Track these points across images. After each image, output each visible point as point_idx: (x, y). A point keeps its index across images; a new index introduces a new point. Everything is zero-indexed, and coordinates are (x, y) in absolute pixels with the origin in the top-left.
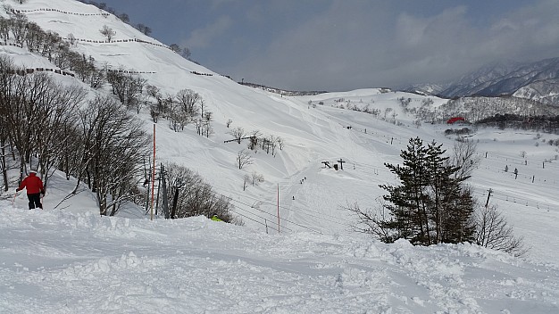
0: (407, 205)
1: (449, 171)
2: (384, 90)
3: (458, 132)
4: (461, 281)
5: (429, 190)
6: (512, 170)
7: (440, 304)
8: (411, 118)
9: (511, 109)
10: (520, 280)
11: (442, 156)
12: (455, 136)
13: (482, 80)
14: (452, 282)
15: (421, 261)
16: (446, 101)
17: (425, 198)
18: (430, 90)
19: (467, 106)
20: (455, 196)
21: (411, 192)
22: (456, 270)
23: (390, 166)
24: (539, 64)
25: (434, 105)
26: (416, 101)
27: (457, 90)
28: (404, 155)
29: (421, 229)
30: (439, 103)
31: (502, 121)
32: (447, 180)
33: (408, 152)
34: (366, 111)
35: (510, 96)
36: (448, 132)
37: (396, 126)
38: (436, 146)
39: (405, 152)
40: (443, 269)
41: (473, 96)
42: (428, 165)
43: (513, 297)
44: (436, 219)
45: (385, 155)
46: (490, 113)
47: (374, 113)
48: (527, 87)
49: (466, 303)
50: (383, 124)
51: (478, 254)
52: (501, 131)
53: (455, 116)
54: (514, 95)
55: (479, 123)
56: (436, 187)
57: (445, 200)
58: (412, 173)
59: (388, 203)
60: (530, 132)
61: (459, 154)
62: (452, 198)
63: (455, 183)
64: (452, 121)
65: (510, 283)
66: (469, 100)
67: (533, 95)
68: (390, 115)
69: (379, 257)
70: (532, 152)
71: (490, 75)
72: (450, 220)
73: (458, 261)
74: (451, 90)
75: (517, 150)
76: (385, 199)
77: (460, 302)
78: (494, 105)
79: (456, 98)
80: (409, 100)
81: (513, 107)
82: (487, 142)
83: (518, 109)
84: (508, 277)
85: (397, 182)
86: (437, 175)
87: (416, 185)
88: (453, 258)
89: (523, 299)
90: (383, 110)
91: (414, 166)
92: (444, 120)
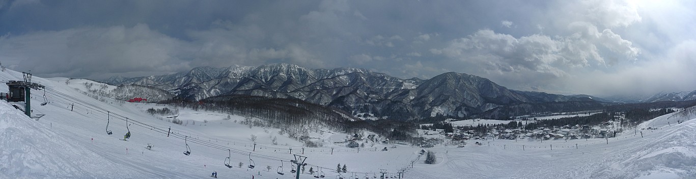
16: (115, 87)
25: (108, 89)
30: (111, 88)
60: (216, 113)
79: (122, 86)
80: (91, 84)
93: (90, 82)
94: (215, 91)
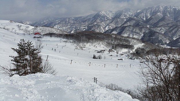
0: (20, 62)
1: (34, 50)
2: (11, 21)
3: (38, 38)
4: (33, 86)
5: (27, 57)
6: (54, 49)
7: (25, 95)
8: (22, 32)
9: (53, 31)
10: (52, 82)
11: (32, 45)
12: (37, 39)
13: (45, 21)
14: (30, 86)
15: (21, 81)
16: (33, 27)
17: (26, 59)
18: (28, 23)
19: (40, 29)
20: (36, 58)
21: (21, 58)
22: (33, 82)
23: (13, 49)
24: (61, 19)
25: (30, 28)
26: (24, 26)
27: (37, 24)
28: (19, 45)
29: (25, 70)
30: (31, 28)
31: (51, 35)
32: (33, 53)
33: (20, 44)
34: (4, 28)
35: (53, 27)
36: (35, 37)
37: (16, 35)
38: (30, 42)
39: (19, 44)
40: (28, 83)
41: (42, 26)
42: (27, 48)
43: (49, 87)
44: (30, 66)
45: (12, 45)
46: (47, 32)
47: (8, 29)
48: (58, 25)
49: (34, 93)
50: (11, 34)
51: (41, 76)
52: (50, 38)
53: (37, 32)
54: (54, 27)
55: (44, 35)
56: (30, 55)
57: (33, 60)
58: (22, 51)
59: (13, 62)
60: (59, 38)
61: (37, 45)
62: (35, 59)
63: (36, 54)
64: (36, 34)
65: (49, 83)
66: (41, 28)
67: (59, 28)
68: (14, 31)
69: (4, 83)
70: (59, 44)
71: (47, 20)
72: (34, 66)
73: (34, 79)
74: (35, 24)
75: (55, 44)
76: (12, 61)
77: (32, 93)
78: (48, 30)
79: (37, 27)
80: (21, 26)
81: (54, 31)
82: (47, 41)
83: (56, 31)
84: (48, 82)
85: (16, 54)
86: (30, 52)
87: (23, 55)
88: (32, 79)
89: (52, 88)
90: (11, 28)
91: (22, 49)
92: (33, 33)
93: (20, 24)
94: (108, 27)
